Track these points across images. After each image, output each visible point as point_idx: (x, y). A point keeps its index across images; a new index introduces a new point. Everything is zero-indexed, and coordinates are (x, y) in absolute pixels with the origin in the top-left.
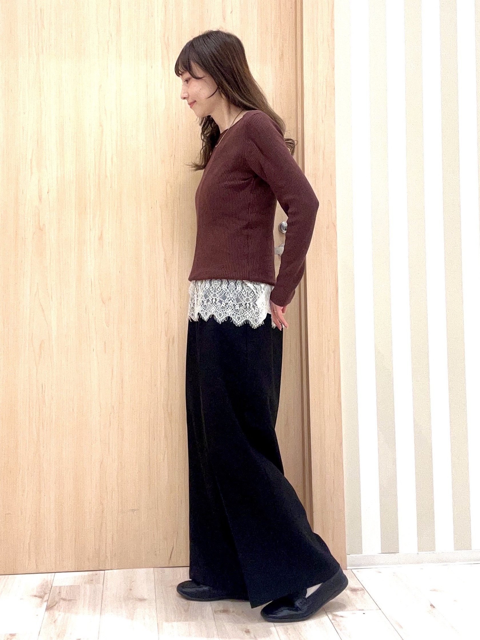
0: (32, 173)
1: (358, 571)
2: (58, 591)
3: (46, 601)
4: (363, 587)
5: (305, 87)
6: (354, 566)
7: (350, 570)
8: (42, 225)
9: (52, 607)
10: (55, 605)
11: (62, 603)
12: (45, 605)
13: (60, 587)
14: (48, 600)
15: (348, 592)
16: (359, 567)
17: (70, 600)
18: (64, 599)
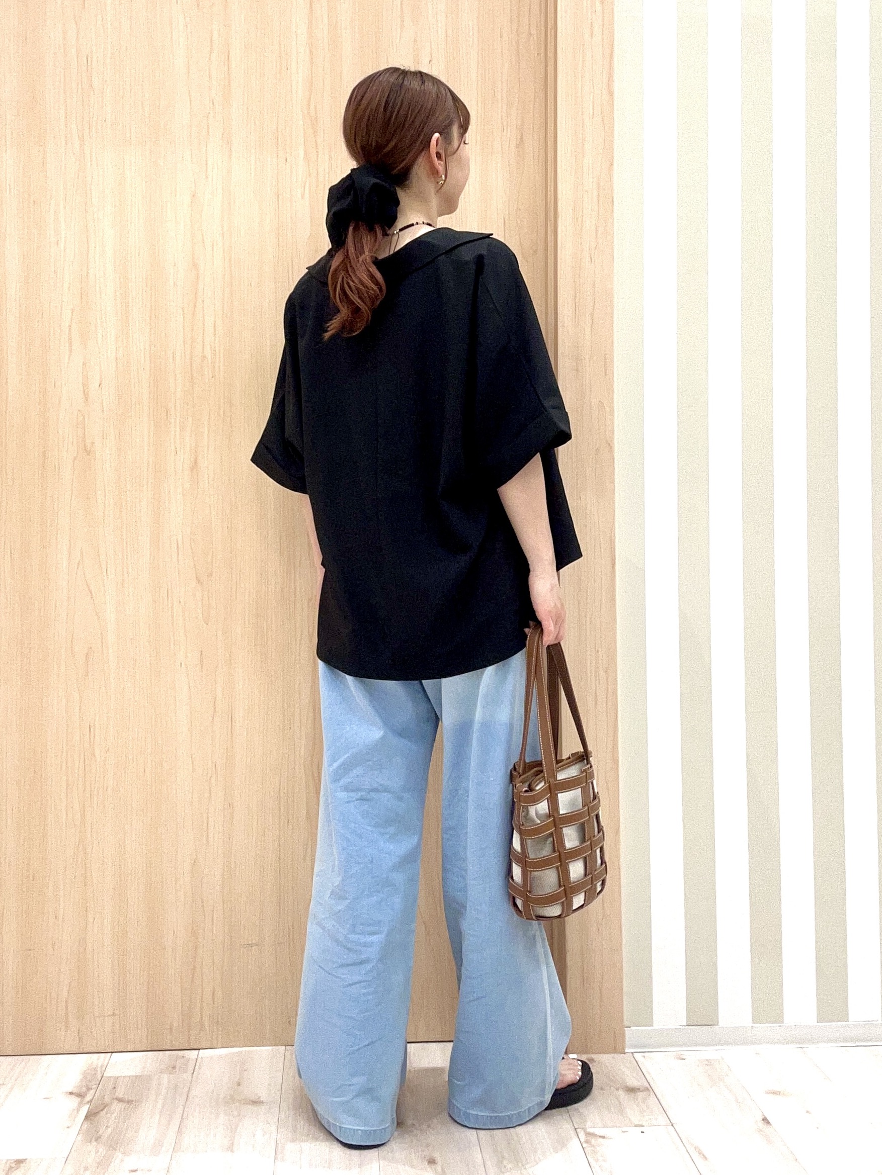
0: (71, 351)
1: (644, 1057)
2: (111, 1086)
3: (88, 1102)
4: (649, 1086)
5: (559, 196)
6: (635, 1047)
7: (631, 1054)
8: (89, 445)
9: (98, 1112)
10: (102, 1110)
11: (116, 1107)
12: (85, 1110)
13: (117, 1078)
14: (91, 1101)
15: (621, 1093)
16: (644, 1047)
17: (129, 1102)
18: (120, 1100)
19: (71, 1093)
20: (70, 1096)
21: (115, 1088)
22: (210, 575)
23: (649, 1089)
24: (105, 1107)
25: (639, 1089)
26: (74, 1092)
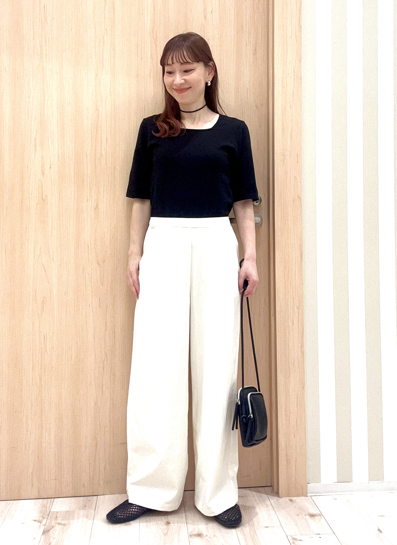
1: (317, 498)
2: (54, 516)
3: (43, 526)
4: (320, 513)
6: (313, 493)
7: (310, 497)
8: (44, 197)
9: (49, 531)
10: (51, 529)
11: (58, 527)
12: (42, 529)
14: (45, 525)
15: (307, 517)
16: (317, 494)
17: (64, 525)
20: (35, 521)
21: (56, 517)
23: (321, 515)
24: (52, 527)
25: (316, 515)
26: (36, 520)
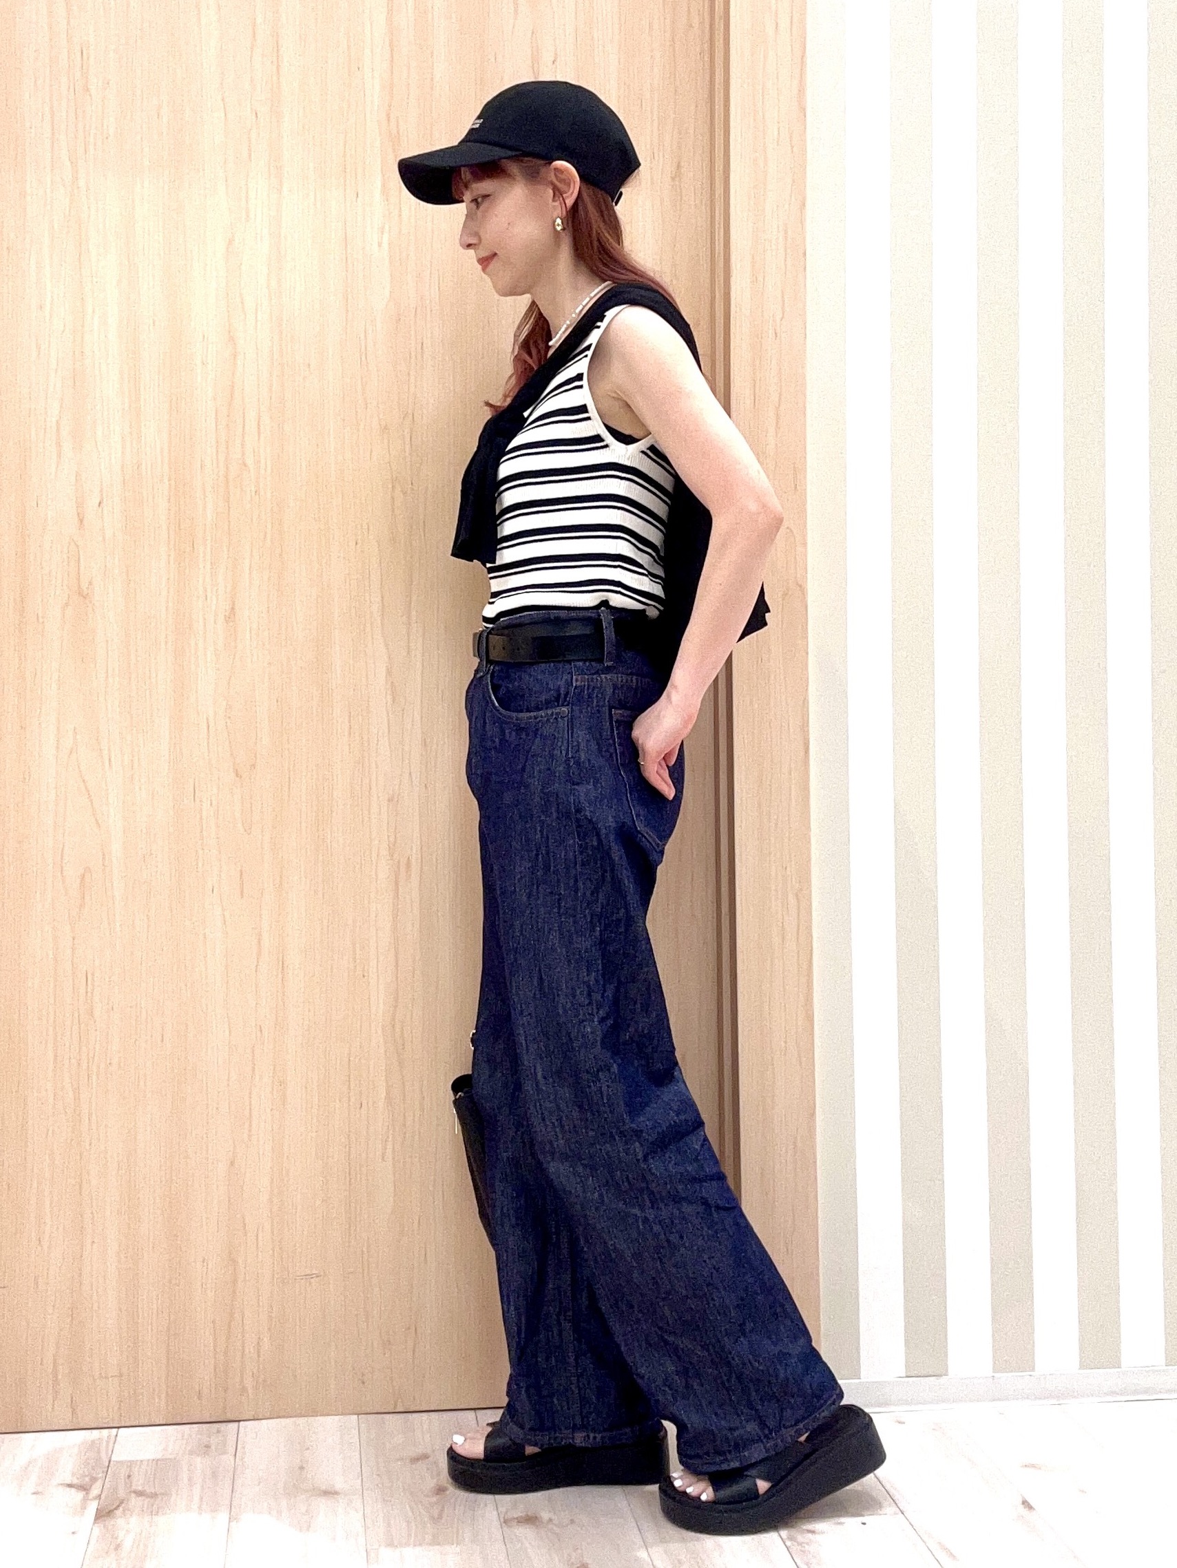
0: (59, 456)
2: (124, 1474)
3: (95, 1498)
8: (84, 585)
9: (111, 1511)
10: (117, 1508)
11: (135, 1501)
12: (93, 1507)
13: (132, 1462)
14: (100, 1495)
17: (153, 1495)
18: (140, 1494)
19: (70, 1486)
20: (68, 1489)
21: (129, 1476)
22: (253, 766)
24: (120, 1504)
26: (75, 1481)
